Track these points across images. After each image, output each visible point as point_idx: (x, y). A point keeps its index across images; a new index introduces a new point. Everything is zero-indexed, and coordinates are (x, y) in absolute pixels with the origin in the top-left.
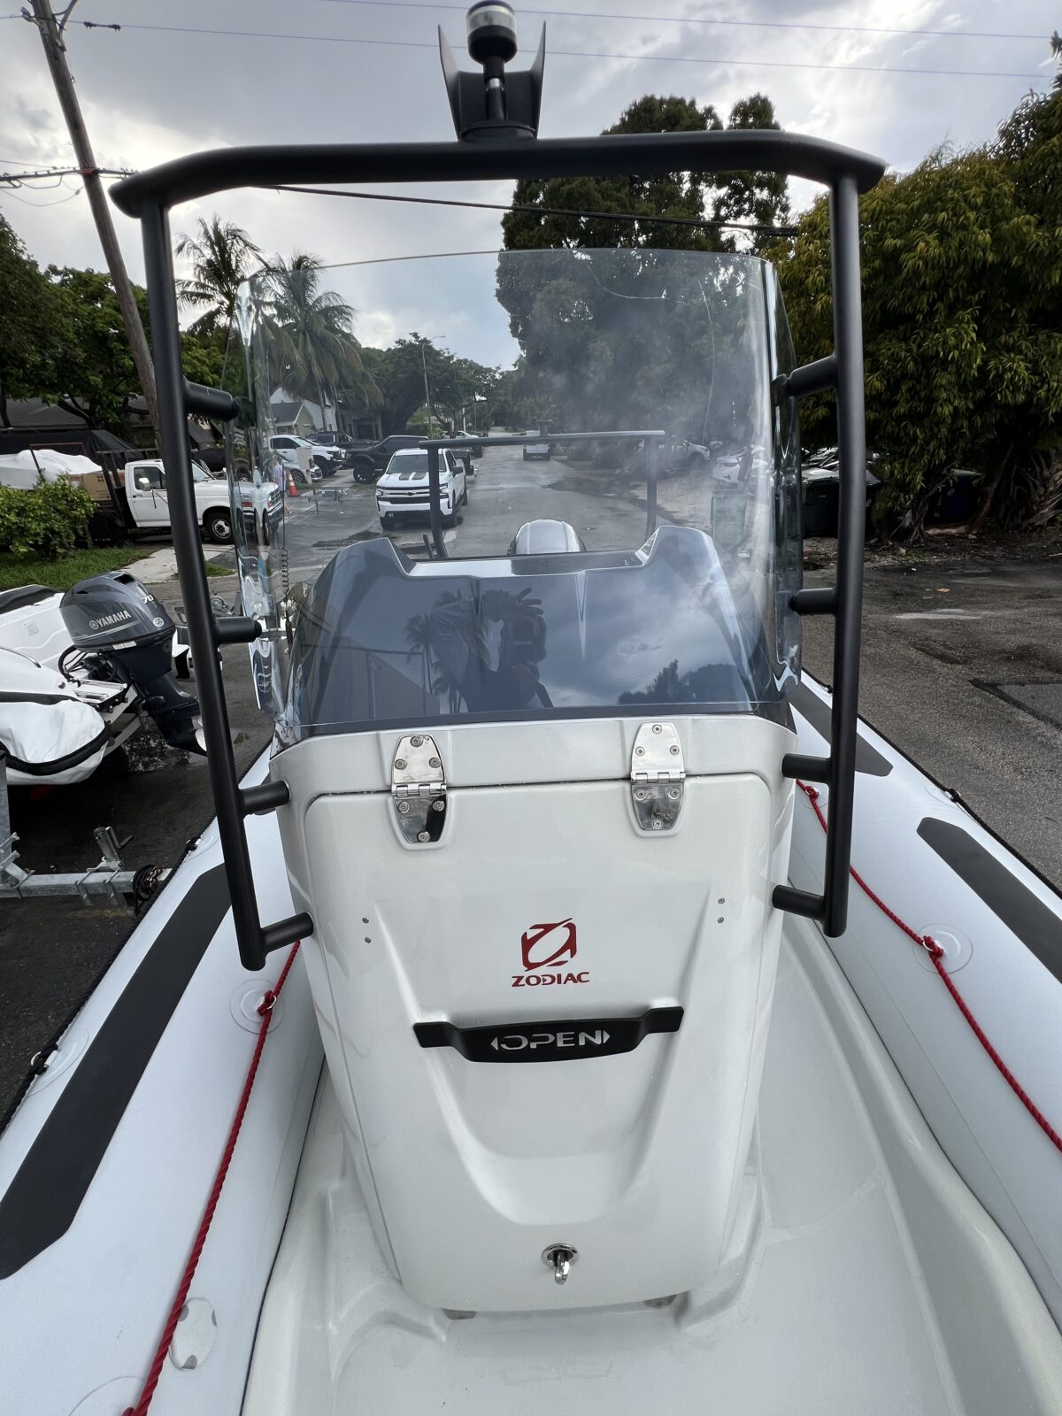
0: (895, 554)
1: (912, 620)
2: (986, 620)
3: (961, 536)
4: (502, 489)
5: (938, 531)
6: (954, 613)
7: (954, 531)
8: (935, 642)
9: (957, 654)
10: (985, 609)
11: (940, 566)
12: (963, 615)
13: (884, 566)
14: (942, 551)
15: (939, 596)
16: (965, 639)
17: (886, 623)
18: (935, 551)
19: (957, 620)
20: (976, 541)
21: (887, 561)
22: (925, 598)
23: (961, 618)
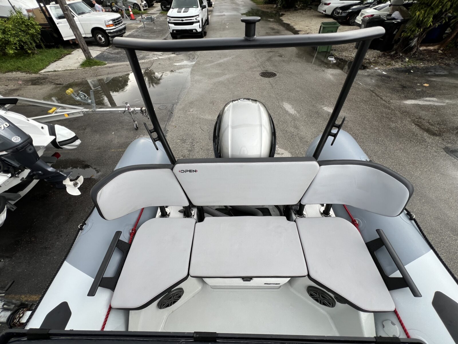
0: (402, 61)
1: (412, 104)
2: (448, 106)
3: (436, 51)
4: (224, 15)
5: (425, 48)
6: (432, 101)
7: (431, 48)
8: (424, 120)
9: (435, 129)
10: (447, 98)
11: (424, 69)
12: (437, 102)
13: (397, 68)
14: (425, 60)
15: (424, 89)
16: (439, 119)
17: (399, 106)
18: (422, 60)
19: (434, 106)
20: (442, 54)
21: (398, 65)
22: (417, 90)
23: (436, 104)
